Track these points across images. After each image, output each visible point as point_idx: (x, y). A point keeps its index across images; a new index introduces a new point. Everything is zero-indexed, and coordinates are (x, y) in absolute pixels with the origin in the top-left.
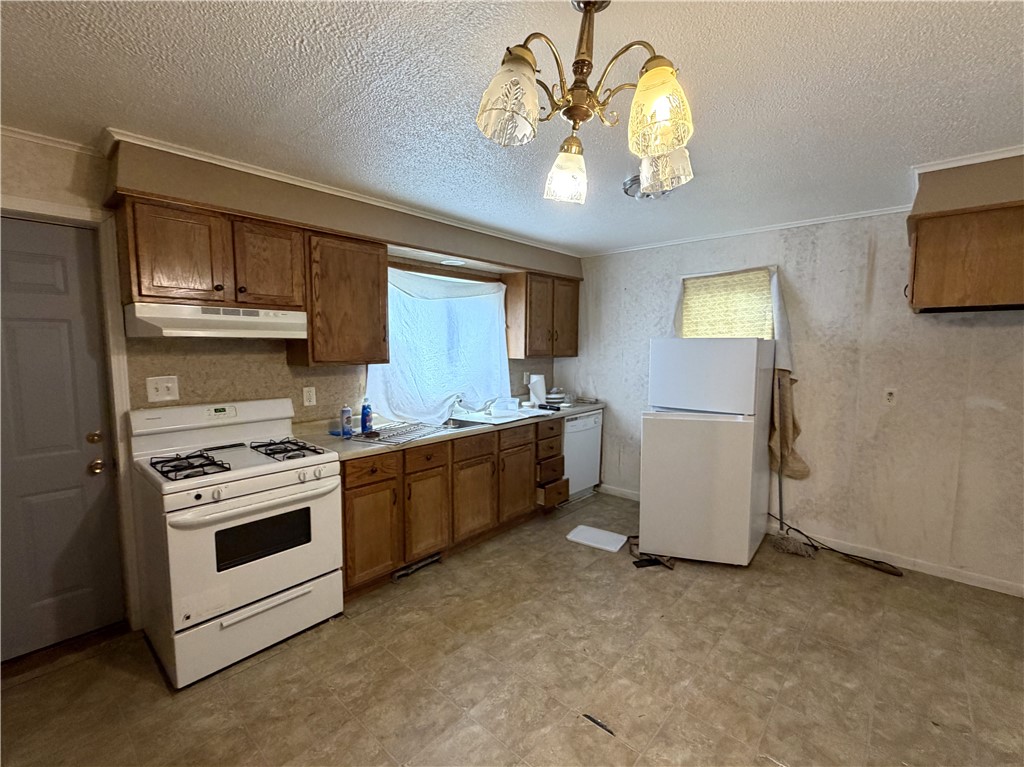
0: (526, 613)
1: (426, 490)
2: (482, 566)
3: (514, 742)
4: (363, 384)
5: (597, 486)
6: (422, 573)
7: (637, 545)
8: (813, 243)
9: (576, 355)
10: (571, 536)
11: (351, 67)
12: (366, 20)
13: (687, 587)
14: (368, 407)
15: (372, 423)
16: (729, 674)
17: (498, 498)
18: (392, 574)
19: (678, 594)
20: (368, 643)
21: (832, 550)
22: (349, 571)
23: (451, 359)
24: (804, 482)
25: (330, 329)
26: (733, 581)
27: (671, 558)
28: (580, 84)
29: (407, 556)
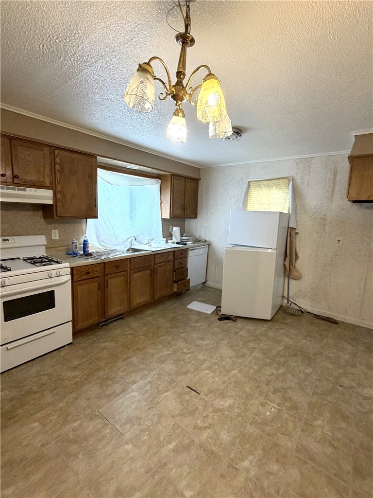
0: (164, 342)
1: (115, 283)
2: (144, 321)
3: (153, 399)
4: (84, 229)
5: (204, 283)
6: (114, 324)
7: (220, 310)
8: (309, 166)
9: (196, 218)
10: (189, 307)
11: (71, 62)
12: (77, 38)
13: (241, 329)
14: (87, 241)
15: (89, 249)
16: (255, 367)
17: (153, 287)
18: (98, 324)
19: (237, 333)
20: (84, 357)
21: (309, 312)
22: (75, 323)
23: (131, 217)
24: (299, 281)
25: (65, 200)
26: (263, 327)
27: (236, 316)
28: (179, 83)
29: (106, 315)
